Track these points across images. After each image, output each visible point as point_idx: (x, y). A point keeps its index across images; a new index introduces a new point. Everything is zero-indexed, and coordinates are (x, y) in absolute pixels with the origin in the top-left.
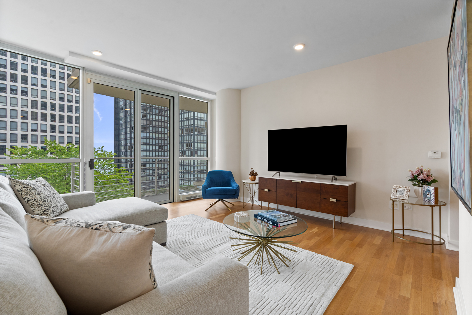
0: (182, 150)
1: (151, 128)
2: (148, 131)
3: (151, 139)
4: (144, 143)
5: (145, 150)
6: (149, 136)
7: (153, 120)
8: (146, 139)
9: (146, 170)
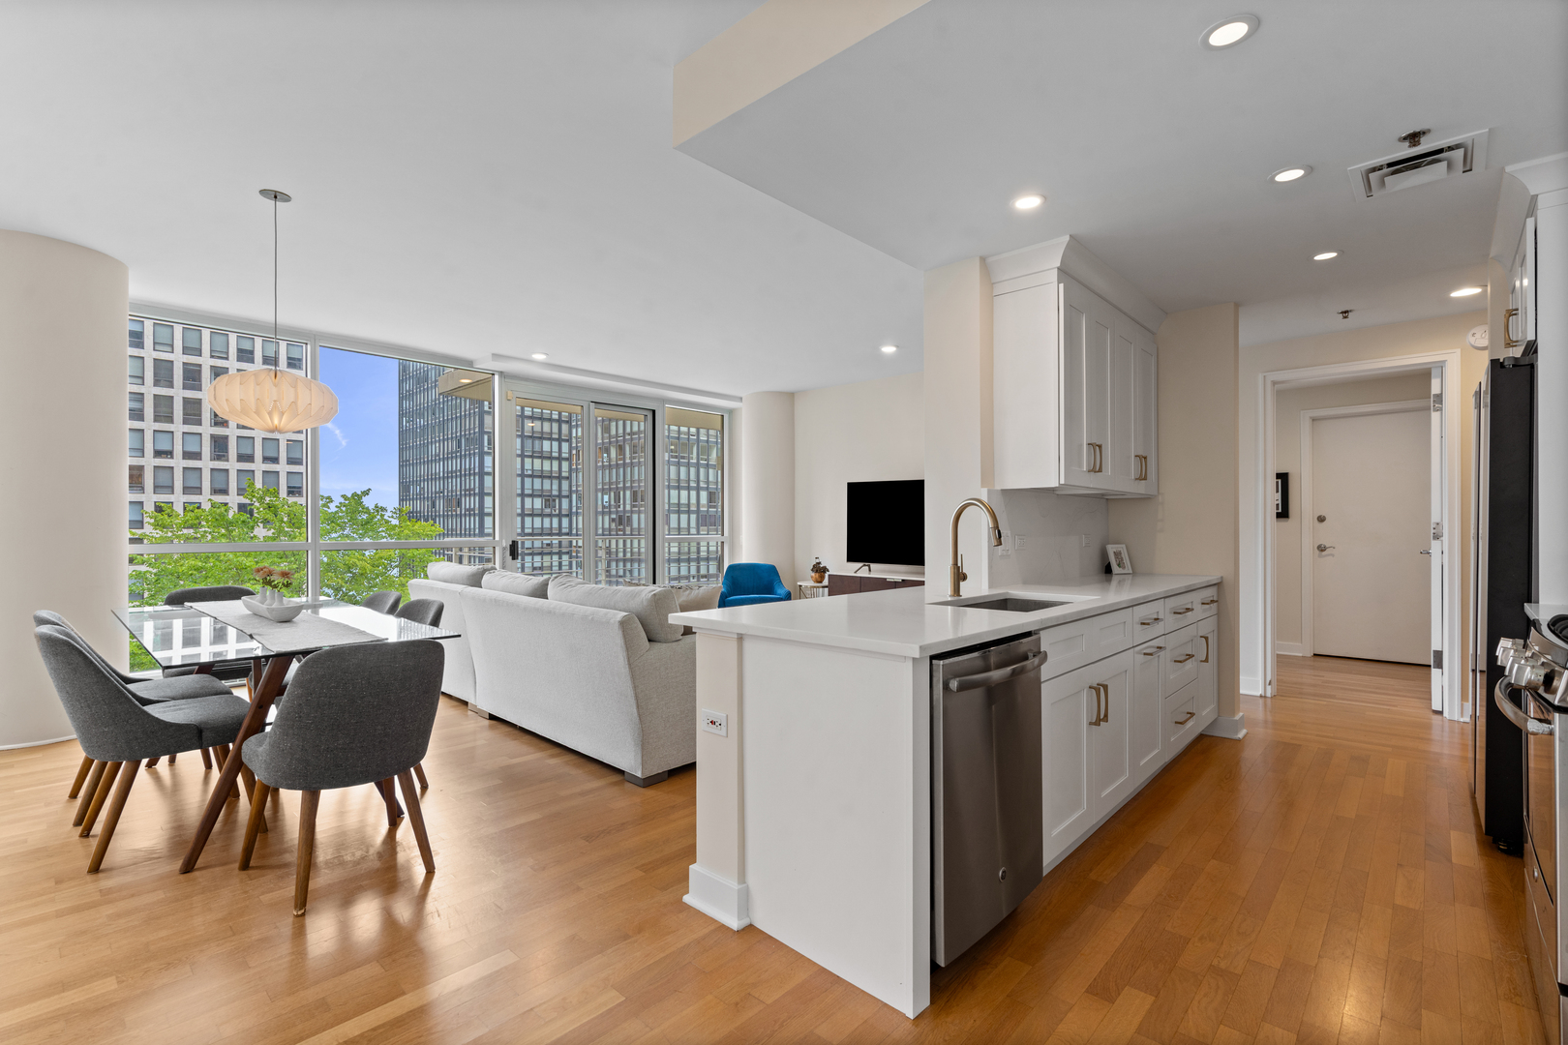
0: (617, 512)
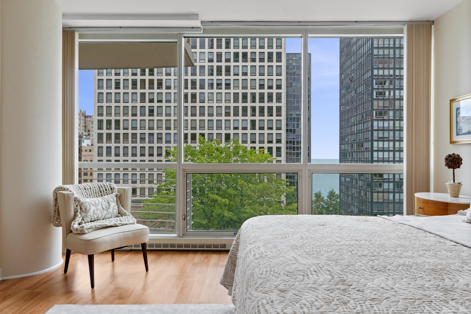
1: (391, 113)
2: (386, 117)
3: (391, 130)
4: (379, 138)
5: (382, 149)
6: (388, 126)
7: (395, 99)
8: (382, 132)
9: (384, 182)
